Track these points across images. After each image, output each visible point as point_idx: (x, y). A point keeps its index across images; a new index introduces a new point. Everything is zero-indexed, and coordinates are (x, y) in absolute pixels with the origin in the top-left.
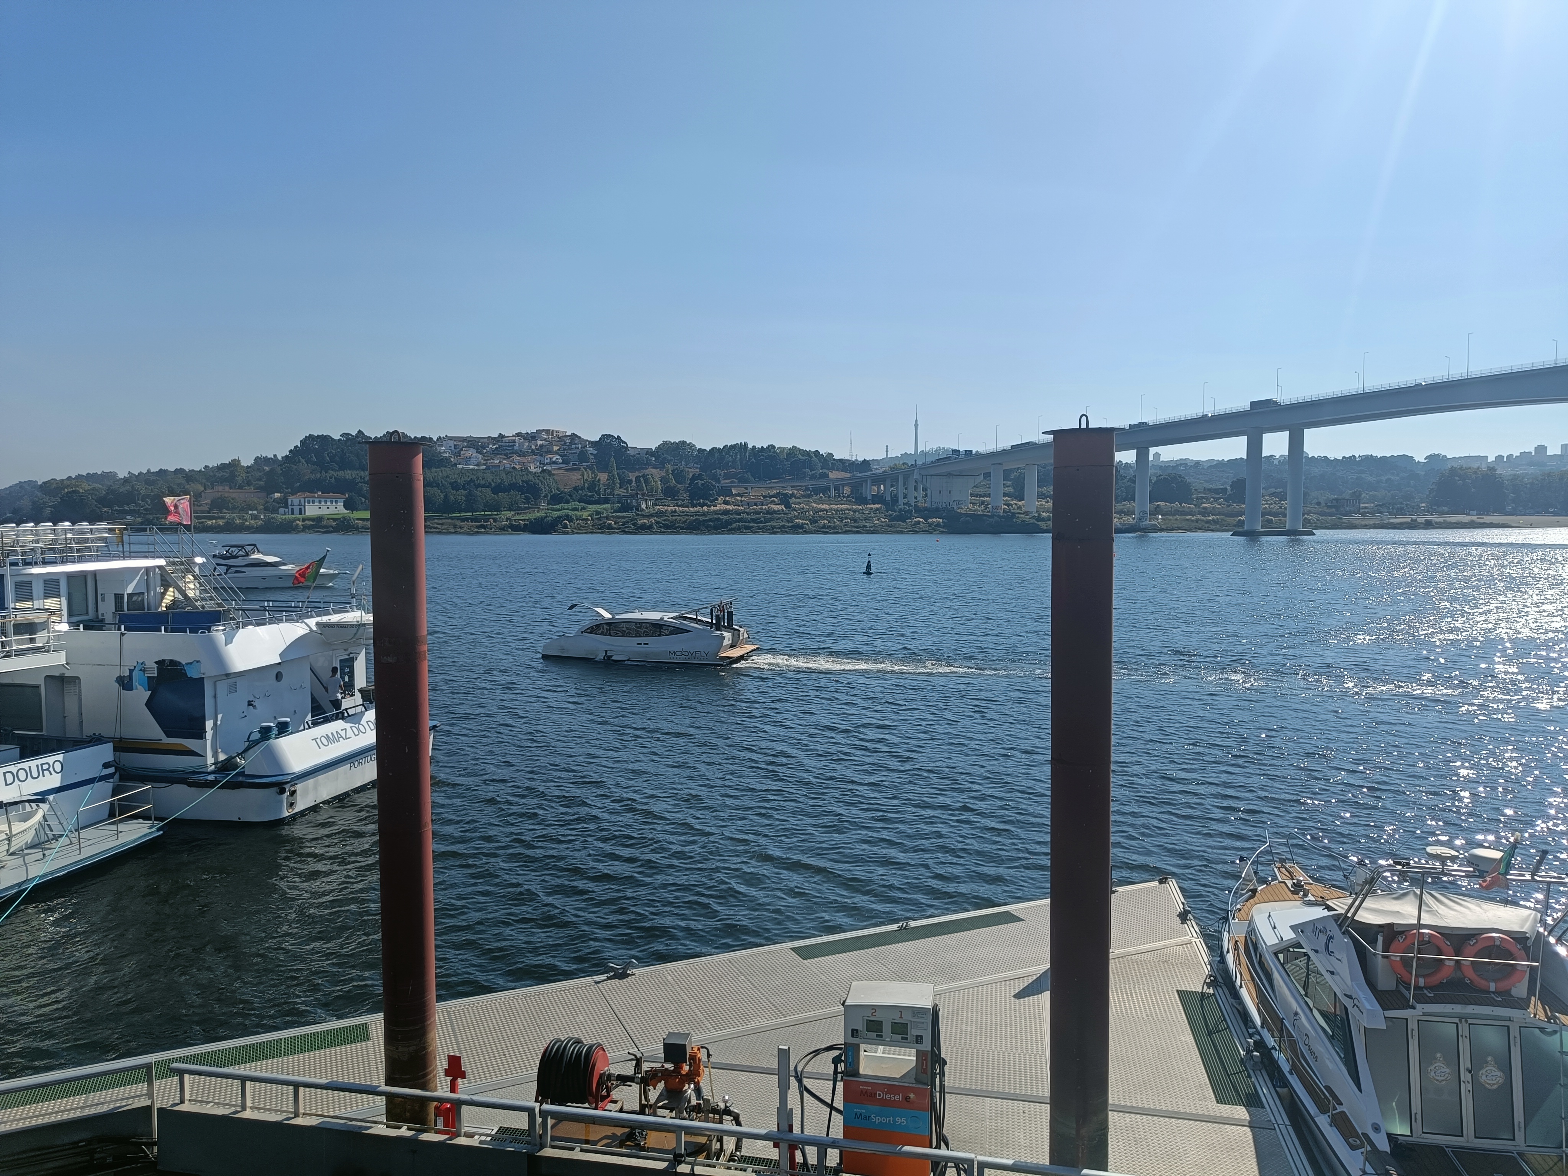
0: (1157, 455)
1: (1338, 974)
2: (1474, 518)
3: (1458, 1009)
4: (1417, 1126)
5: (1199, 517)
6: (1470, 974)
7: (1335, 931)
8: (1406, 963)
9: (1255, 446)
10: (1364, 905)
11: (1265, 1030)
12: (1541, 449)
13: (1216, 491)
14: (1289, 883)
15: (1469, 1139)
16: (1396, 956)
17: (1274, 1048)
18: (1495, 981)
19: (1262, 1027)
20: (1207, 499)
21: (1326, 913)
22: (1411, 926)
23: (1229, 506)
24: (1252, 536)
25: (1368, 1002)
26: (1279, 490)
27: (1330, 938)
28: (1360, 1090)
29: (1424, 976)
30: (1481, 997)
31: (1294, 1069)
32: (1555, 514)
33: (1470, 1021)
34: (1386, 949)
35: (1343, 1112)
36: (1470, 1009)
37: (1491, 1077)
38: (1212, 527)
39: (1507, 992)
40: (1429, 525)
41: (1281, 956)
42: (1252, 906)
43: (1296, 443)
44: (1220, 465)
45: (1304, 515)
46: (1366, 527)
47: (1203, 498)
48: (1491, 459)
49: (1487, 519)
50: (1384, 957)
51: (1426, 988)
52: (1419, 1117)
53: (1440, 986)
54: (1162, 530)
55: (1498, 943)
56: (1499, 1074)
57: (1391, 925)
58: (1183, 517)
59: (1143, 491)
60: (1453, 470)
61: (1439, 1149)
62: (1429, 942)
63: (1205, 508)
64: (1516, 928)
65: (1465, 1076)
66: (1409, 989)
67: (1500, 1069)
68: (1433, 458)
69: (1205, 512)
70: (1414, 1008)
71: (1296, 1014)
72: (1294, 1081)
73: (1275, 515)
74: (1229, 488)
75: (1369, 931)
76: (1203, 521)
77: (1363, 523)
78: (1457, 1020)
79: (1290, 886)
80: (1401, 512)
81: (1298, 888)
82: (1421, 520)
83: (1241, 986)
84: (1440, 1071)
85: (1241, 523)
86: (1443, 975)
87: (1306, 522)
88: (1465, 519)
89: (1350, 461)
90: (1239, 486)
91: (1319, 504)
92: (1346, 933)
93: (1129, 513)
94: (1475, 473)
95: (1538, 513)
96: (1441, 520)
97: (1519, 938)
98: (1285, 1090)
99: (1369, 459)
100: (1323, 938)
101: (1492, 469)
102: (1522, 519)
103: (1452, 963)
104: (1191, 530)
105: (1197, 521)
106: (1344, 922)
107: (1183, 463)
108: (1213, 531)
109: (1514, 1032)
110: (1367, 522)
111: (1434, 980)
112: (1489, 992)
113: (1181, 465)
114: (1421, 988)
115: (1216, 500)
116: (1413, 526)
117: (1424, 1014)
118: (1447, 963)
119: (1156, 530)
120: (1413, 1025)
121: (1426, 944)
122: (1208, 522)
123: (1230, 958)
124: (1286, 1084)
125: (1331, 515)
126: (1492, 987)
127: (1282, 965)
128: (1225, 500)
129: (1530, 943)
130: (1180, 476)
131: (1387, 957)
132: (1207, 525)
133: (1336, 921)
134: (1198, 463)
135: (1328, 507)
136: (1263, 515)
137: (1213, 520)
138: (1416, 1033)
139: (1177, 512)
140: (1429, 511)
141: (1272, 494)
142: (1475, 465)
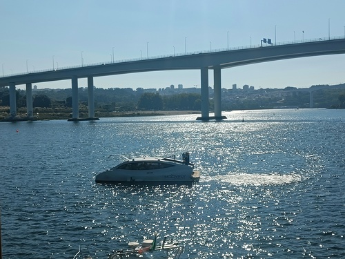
0: (35, 87)
2: (153, 112)
5: (54, 113)
9: (75, 83)
12: (172, 86)
13: (61, 102)
20: (57, 105)
23: (66, 109)
24: (76, 121)
26: (85, 102)
32: (178, 110)
38: (60, 118)
40: (139, 115)
43: (90, 82)
44: (62, 91)
45: (95, 112)
46: (118, 116)
47: (55, 105)
48: (157, 90)
49: (157, 112)
54: (39, 119)
58: (47, 114)
59: (30, 103)
60: (146, 94)
63: (56, 109)
68: (139, 89)
69: (56, 111)
73: (84, 112)
74: (66, 101)
76: (56, 115)
77: (117, 114)
80: (129, 110)
82: (136, 113)
85: (71, 116)
87: (96, 115)
88: (150, 112)
89: (110, 90)
90: (69, 99)
91: (100, 107)
93: (24, 112)
94: (153, 95)
95: (172, 110)
96: (142, 113)
99: (117, 89)
101: (158, 93)
102: (168, 112)
104: (51, 119)
105: (54, 115)
107: (46, 90)
115: (61, 106)
116: (133, 115)
119: (36, 119)
122: (58, 115)
125: (105, 112)
128: (65, 106)
130: (45, 96)
132: (58, 117)
134: (53, 90)
135: (104, 108)
136: (80, 112)
137: (60, 115)
139: (45, 111)
140: (139, 109)
141: (83, 103)
142: (152, 92)
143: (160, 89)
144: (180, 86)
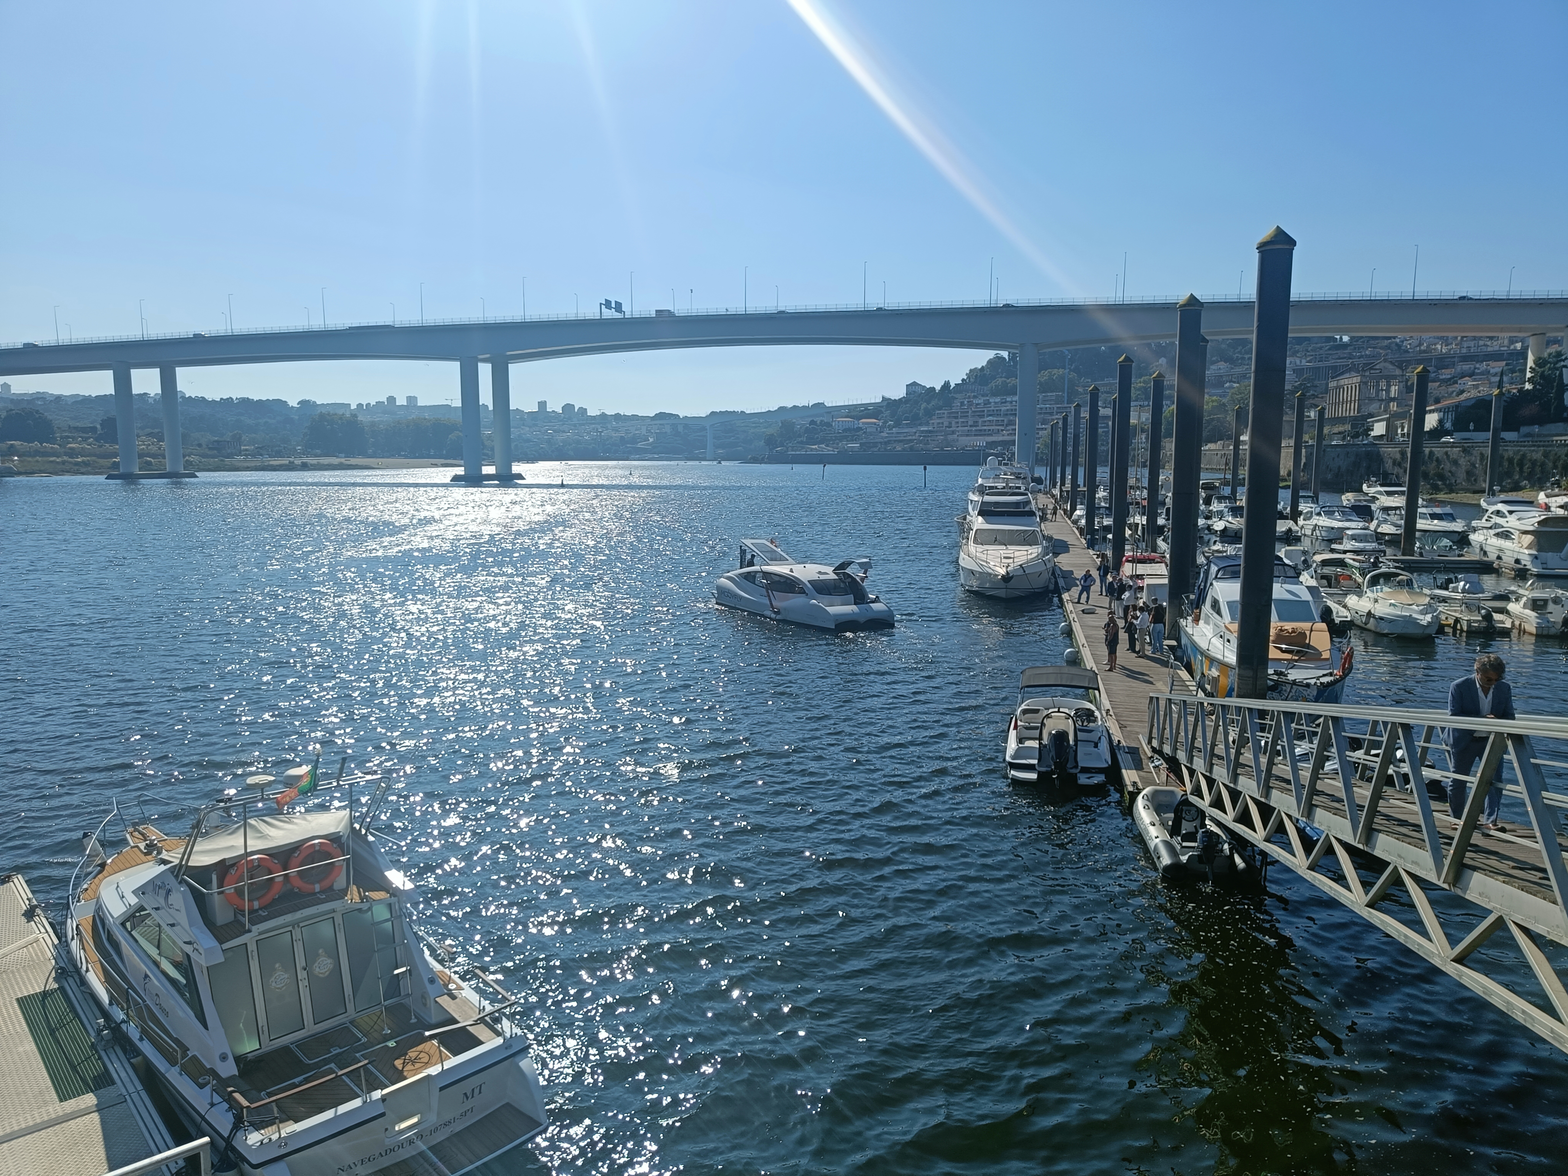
0: (6, 386)
1: (179, 924)
2: (343, 460)
3: (288, 918)
4: (265, 1037)
5: (65, 458)
6: (298, 883)
7: (172, 882)
8: (239, 892)
9: (123, 382)
10: (195, 849)
11: (115, 1006)
12: (392, 399)
13: (84, 430)
14: (142, 846)
15: (311, 1028)
16: (229, 889)
17: (123, 1021)
18: (318, 882)
19: (111, 1004)
20: (73, 438)
21: (163, 868)
22: (240, 857)
23: (101, 447)
24: (129, 478)
25: (208, 941)
26: (156, 430)
27: (169, 892)
28: (206, 1027)
29: (258, 899)
30: (311, 899)
31: (145, 1033)
32: (406, 457)
33: (301, 925)
34: (221, 885)
35: (194, 1056)
36: (299, 915)
37: (323, 966)
38: (83, 470)
39: (331, 888)
40: (305, 467)
41: (128, 925)
42: (101, 881)
43: (168, 381)
44: (86, 401)
45: (184, 456)
46: (247, 469)
47: (68, 437)
48: (353, 407)
49: (353, 461)
50: (219, 893)
51: (260, 909)
52: (265, 1029)
53: (274, 902)
54: (19, 474)
55: (317, 848)
56: (329, 961)
57: (223, 861)
58: (45, 459)
60: (322, 416)
61: (285, 1050)
62: (259, 866)
63: (71, 448)
64: (332, 830)
65: (302, 974)
66: (244, 916)
67: (329, 957)
68: (304, 403)
69: (72, 453)
70: (249, 931)
71: (146, 976)
72: (146, 1048)
73: (154, 456)
74: (98, 426)
75: (202, 874)
76: (70, 463)
77: (246, 464)
78: (290, 928)
79: (142, 848)
80: (279, 454)
81: (151, 847)
82: (298, 462)
83: (87, 970)
84: (280, 978)
85: (116, 466)
86: (274, 893)
87: (188, 464)
88: (335, 461)
89: (227, 402)
90: (109, 424)
91: (200, 445)
92: (183, 882)
94: (341, 419)
95: (392, 456)
96: (315, 462)
97: (334, 839)
98: (140, 1058)
99: (245, 402)
100: (163, 892)
101: (353, 415)
102: (380, 461)
103: (281, 879)
104: (56, 474)
105: (63, 463)
106: (181, 871)
107: (40, 397)
108: (83, 474)
109: (339, 920)
110: (249, 464)
111: (268, 899)
112: (315, 894)
113: (38, 399)
114: (257, 911)
115: (85, 440)
116: (290, 468)
117: (260, 934)
118: (277, 880)
119: (11, 473)
120: (252, 947)
121: (255, 868)
122: (77, 464)
123: (74, 945)
124: (138, 1052)
125: (213, 457)
126: (317, 888)
127: (130, 933)
128: (96, 440)
129: (344, 839)
130: (37, 412)
131: (222, 892)
132: (76, 468)
133: (172, 873)
134: (59, 398)
135: (210, 449)
136: (141, 456)
137: (83, 462)
138: (255, 954)
139: (37, 453)
140: (305, 453)
141: (149, 435)
142: (340, 412)
143: (360, 405)
144: (412, 399)
